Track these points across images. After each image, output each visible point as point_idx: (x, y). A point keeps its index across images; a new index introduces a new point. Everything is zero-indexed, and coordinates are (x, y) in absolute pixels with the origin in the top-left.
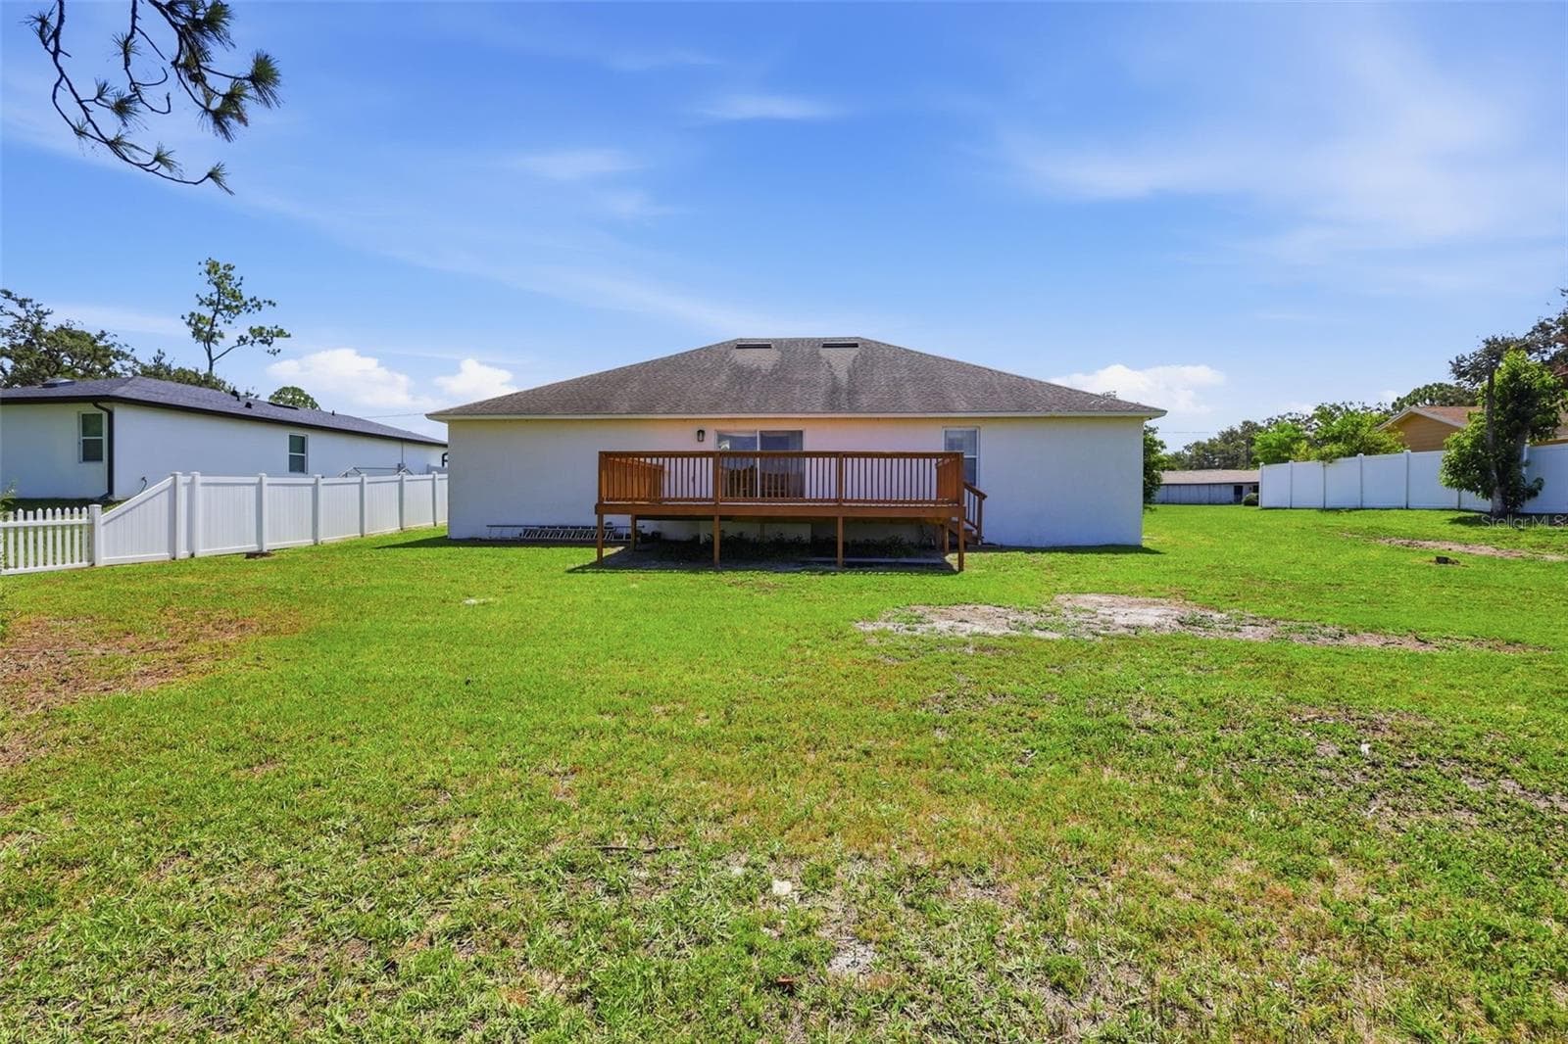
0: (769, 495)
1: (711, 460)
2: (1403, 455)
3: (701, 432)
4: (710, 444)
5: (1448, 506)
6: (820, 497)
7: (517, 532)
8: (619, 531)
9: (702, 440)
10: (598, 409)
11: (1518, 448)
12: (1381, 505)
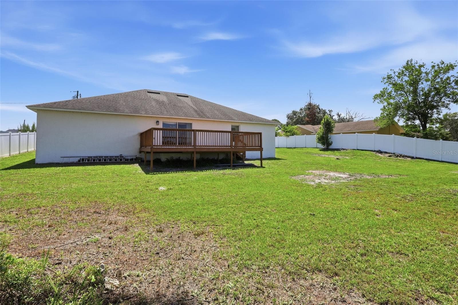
0: (181, 144)
1: (161, 131)
2: (304, 136)
3: (157, 122)
4: (161, 126)
5: (315, 147)
6: (205, 145)
7: (76, 160)
8: (127, 158)
9: (159, 125)
10: (115, 110)
11: (328, 135)
12: (301, 147)
